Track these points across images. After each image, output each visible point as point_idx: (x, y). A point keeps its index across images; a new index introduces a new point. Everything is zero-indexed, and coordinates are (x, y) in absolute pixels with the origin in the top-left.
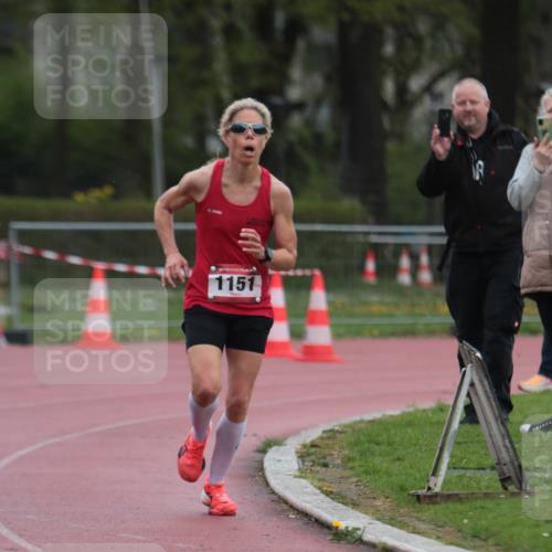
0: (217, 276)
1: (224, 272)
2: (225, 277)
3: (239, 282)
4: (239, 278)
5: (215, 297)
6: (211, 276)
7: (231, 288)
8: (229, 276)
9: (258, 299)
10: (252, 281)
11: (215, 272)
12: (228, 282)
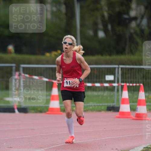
1: (68, 80)
2: (68, 81)
5: (66, 87)
8: (69, 81)
12: (69, 83)
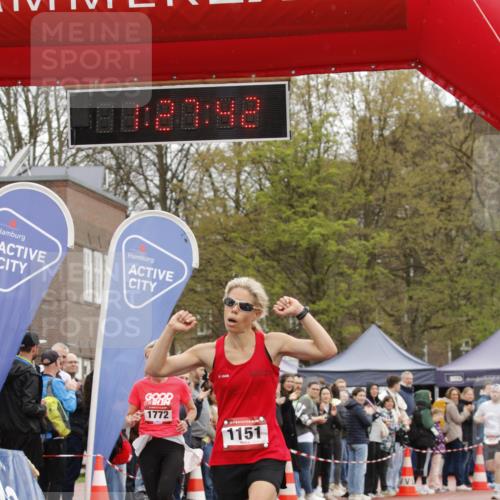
0: (228, 428)
1: (234, 425)
2: (234, 429)
3: (246, 433)
4: (246, 429)
5: (229, 447)
6: (224, 430)
7: (240, 438)
8: (237, 428)
9: (266, 445)
10: (258, 430)
11: (227, 426)
12: (237, 433)
